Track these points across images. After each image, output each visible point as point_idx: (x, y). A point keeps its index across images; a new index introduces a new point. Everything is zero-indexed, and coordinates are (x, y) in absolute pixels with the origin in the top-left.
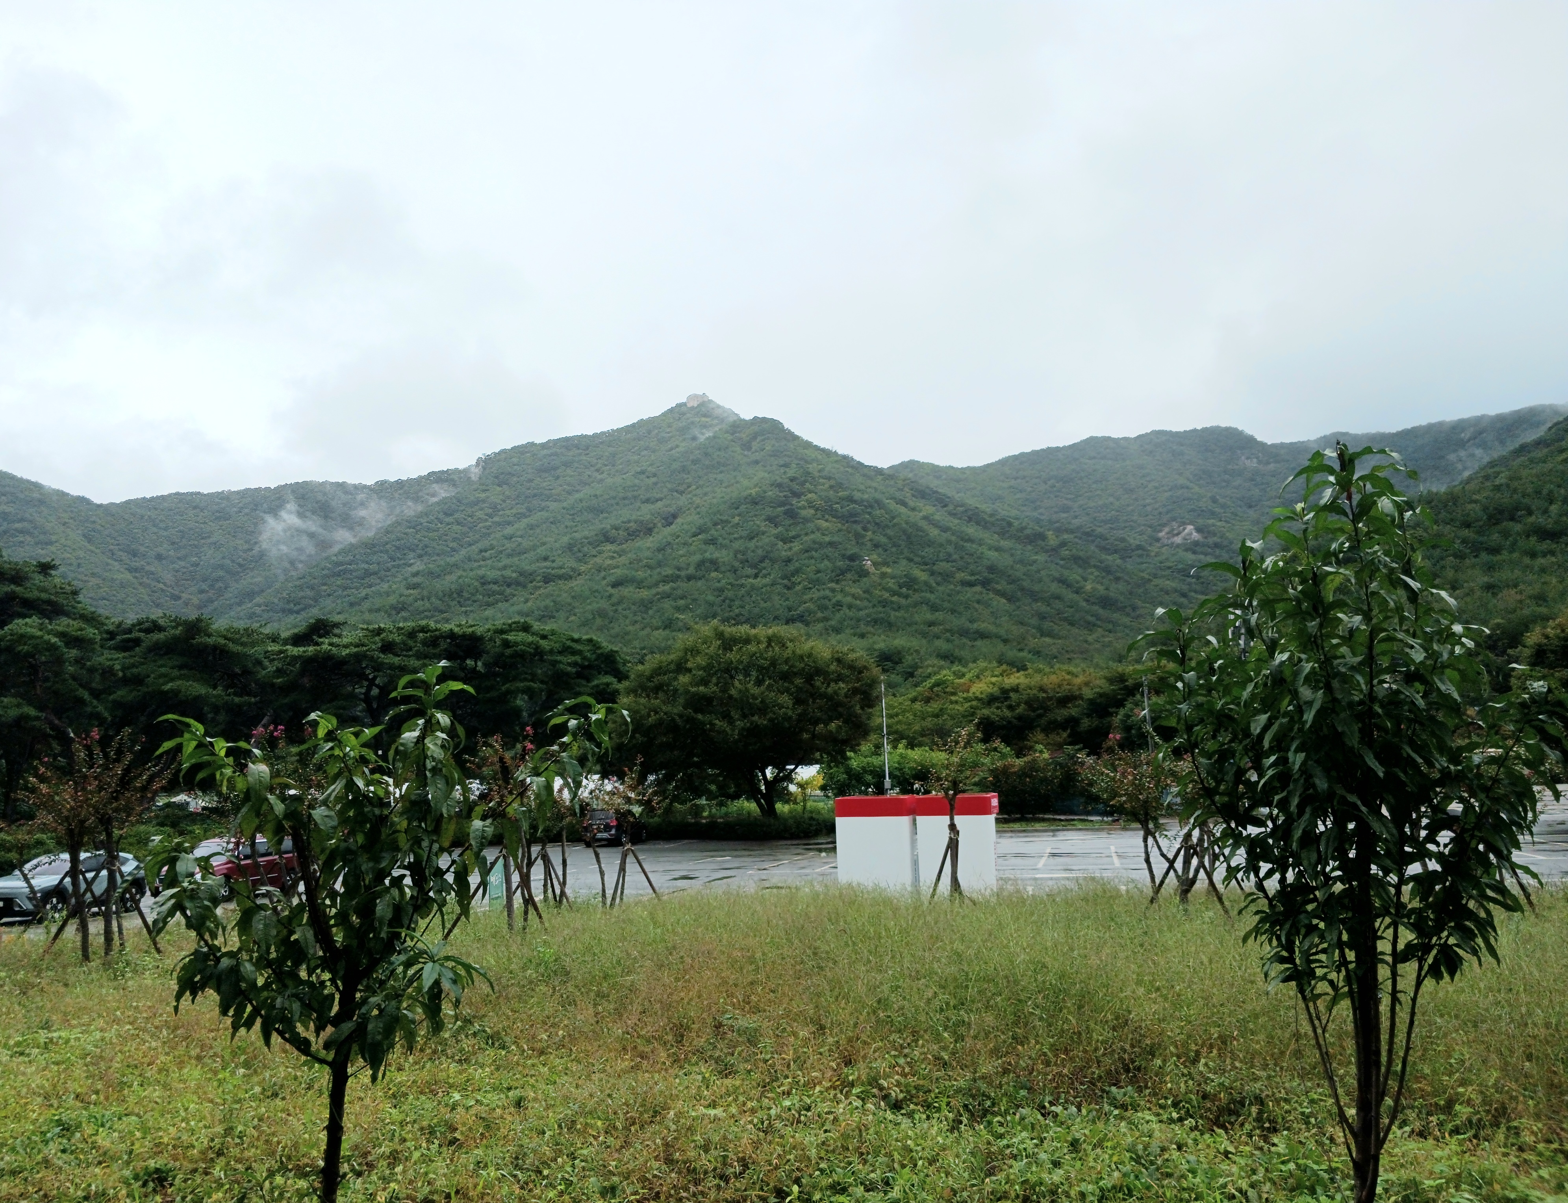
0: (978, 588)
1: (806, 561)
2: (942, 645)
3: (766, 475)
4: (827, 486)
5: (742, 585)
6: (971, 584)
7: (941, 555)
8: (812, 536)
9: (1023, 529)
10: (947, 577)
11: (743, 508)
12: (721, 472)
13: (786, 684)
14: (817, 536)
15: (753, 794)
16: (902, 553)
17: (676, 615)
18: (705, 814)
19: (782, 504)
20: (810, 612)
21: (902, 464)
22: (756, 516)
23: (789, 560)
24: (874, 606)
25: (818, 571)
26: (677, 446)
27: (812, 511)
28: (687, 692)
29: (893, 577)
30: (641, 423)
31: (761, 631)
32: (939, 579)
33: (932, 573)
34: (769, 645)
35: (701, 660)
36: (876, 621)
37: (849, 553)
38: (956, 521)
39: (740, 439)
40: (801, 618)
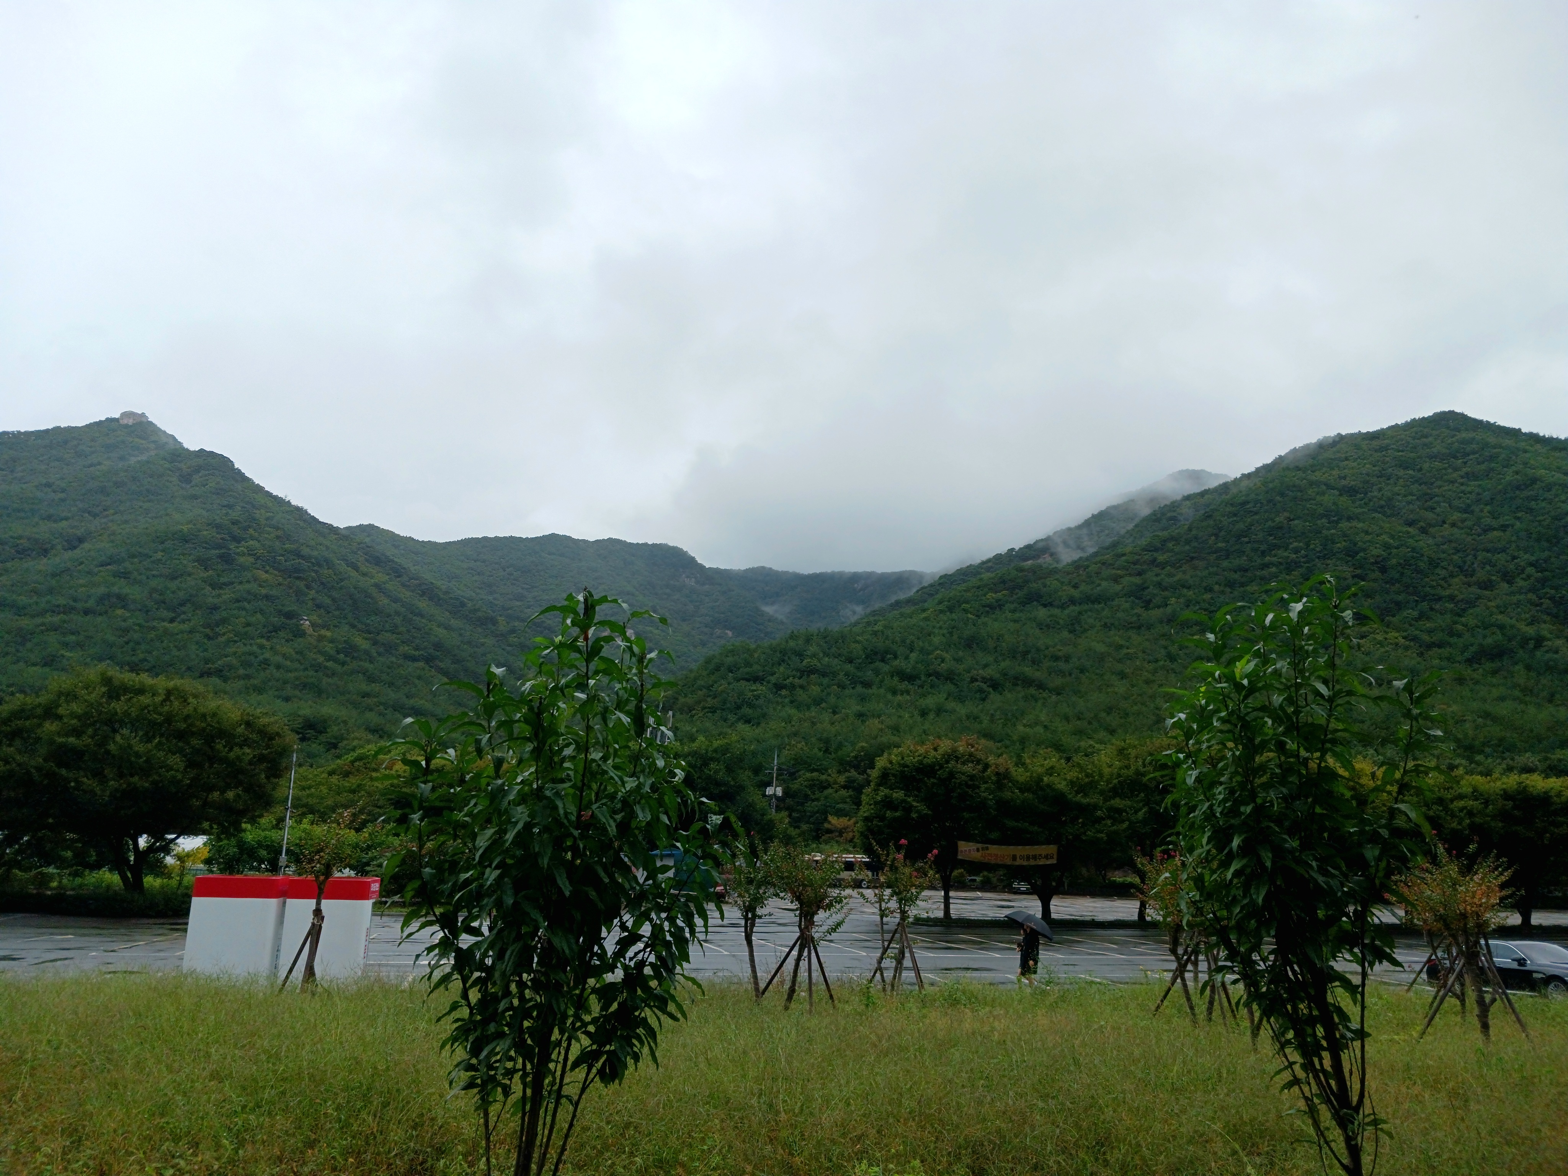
0: (421, 664)
1: (235, 612)
2: (373, 718)
3: (204, 513)
4: (273, 535)
5: (154, 628)
6: (414, 659)
7: (387, 626)
8: (247, 586)
9: (476, 610)
10: (389, 648)
11: (168, 544)
12: (149, 501)
13: (180, 744)
14: (253, 587)
15: (119, 864)
16: (345, 618)
17: (62, 652)
18: (54, 884)
19: (219, 547)
20: (230, 667)
21: (361, 527)
22: (184, 554)
23: (215, 608)
24: (306, 669)
25: (248, 625)
26: (99, 464)
27: (251, 559)
28: (52, 742)
29: (332, 641)
30: (57, 429)
31: (162, 683)
32: (381, 650)
33: (375, 643)
34: (167, 699)
35: (76, 708)
36: (305, 686)
37: (287, 609)
38: (409, 594)
39: (179, 469)
40: (219, 673)
